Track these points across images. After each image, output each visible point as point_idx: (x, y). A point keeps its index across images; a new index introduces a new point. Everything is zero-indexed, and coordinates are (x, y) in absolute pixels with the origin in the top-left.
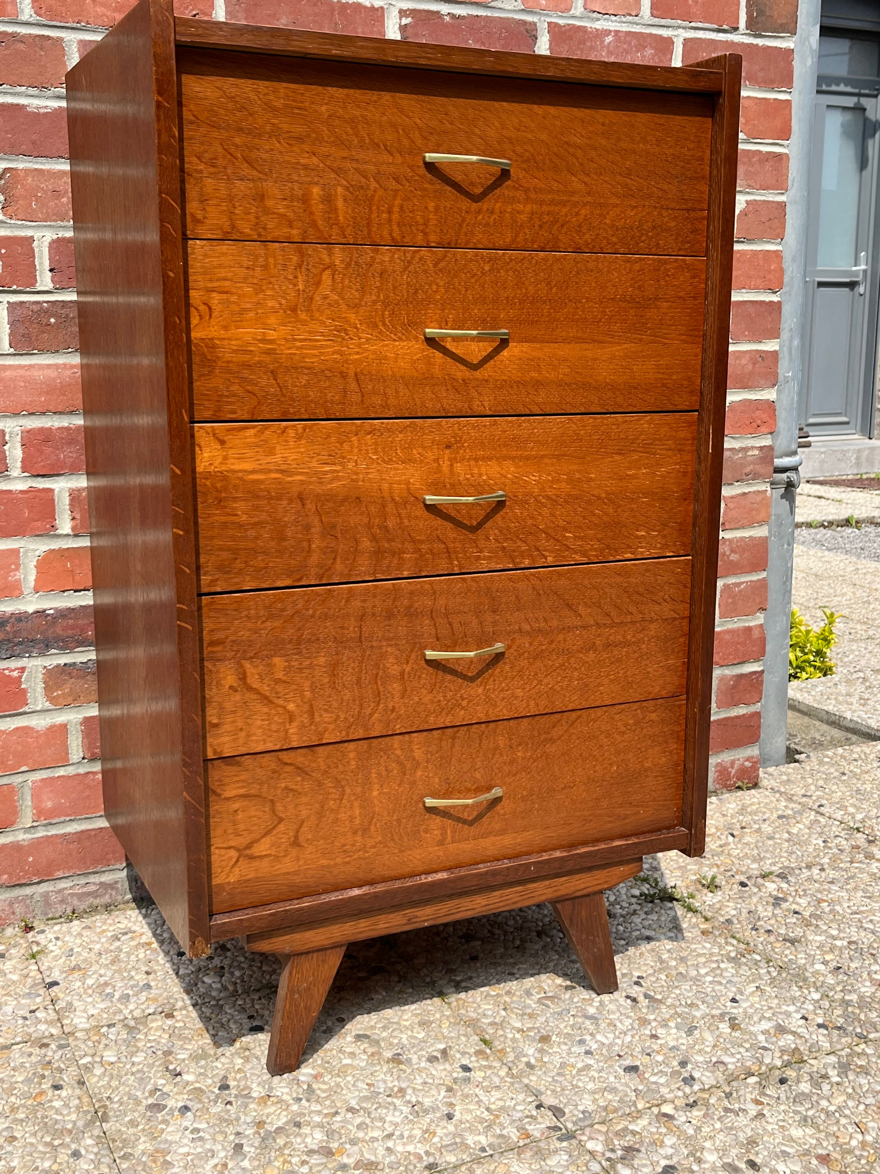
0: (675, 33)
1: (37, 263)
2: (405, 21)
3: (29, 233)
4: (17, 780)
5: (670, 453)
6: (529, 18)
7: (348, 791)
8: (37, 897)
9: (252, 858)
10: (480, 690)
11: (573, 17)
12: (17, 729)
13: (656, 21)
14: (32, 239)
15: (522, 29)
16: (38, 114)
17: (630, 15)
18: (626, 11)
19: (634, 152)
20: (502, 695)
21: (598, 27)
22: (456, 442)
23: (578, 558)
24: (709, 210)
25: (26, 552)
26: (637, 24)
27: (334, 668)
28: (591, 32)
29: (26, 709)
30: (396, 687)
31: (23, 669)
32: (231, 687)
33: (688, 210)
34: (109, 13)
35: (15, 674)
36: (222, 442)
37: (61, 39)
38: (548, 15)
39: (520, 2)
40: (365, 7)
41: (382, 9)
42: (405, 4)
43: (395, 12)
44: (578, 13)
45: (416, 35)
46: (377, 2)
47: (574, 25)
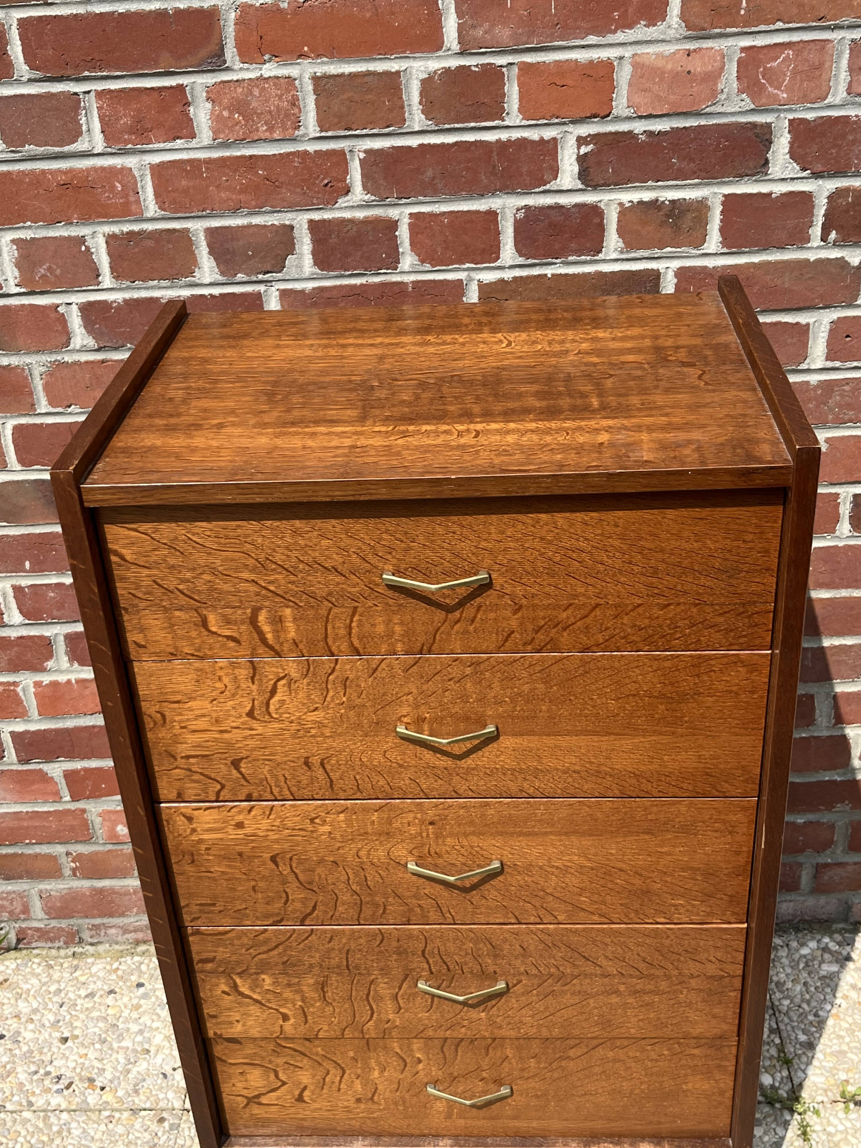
2: (584, 150)
5: (716, 834)
6: (761, 119)
7: (348, 1072)
9: (260, 1104)
10: (483, 1015)
11: (830, 107)
15: (750, 134)
19: (662, 551)
20: (508, 1020)
22: (441, 820)
23: (596, 918)
24: (776, 602)
27: (322, 987)
28: (856, 122)
30: (389, 1005)
32: (224, 992)
33: (744, 605)
34: (234, 197)
36: (190, 819)
37: (187, 230)
38: (790, 110)
39: (748, 100)
40: (533, 142)
41: (555, 139)
42: (585, 130)
43: (571, 142)
44: (838, 101)
45: (599, 163)
46: (548, 134)
47: (830, 117)
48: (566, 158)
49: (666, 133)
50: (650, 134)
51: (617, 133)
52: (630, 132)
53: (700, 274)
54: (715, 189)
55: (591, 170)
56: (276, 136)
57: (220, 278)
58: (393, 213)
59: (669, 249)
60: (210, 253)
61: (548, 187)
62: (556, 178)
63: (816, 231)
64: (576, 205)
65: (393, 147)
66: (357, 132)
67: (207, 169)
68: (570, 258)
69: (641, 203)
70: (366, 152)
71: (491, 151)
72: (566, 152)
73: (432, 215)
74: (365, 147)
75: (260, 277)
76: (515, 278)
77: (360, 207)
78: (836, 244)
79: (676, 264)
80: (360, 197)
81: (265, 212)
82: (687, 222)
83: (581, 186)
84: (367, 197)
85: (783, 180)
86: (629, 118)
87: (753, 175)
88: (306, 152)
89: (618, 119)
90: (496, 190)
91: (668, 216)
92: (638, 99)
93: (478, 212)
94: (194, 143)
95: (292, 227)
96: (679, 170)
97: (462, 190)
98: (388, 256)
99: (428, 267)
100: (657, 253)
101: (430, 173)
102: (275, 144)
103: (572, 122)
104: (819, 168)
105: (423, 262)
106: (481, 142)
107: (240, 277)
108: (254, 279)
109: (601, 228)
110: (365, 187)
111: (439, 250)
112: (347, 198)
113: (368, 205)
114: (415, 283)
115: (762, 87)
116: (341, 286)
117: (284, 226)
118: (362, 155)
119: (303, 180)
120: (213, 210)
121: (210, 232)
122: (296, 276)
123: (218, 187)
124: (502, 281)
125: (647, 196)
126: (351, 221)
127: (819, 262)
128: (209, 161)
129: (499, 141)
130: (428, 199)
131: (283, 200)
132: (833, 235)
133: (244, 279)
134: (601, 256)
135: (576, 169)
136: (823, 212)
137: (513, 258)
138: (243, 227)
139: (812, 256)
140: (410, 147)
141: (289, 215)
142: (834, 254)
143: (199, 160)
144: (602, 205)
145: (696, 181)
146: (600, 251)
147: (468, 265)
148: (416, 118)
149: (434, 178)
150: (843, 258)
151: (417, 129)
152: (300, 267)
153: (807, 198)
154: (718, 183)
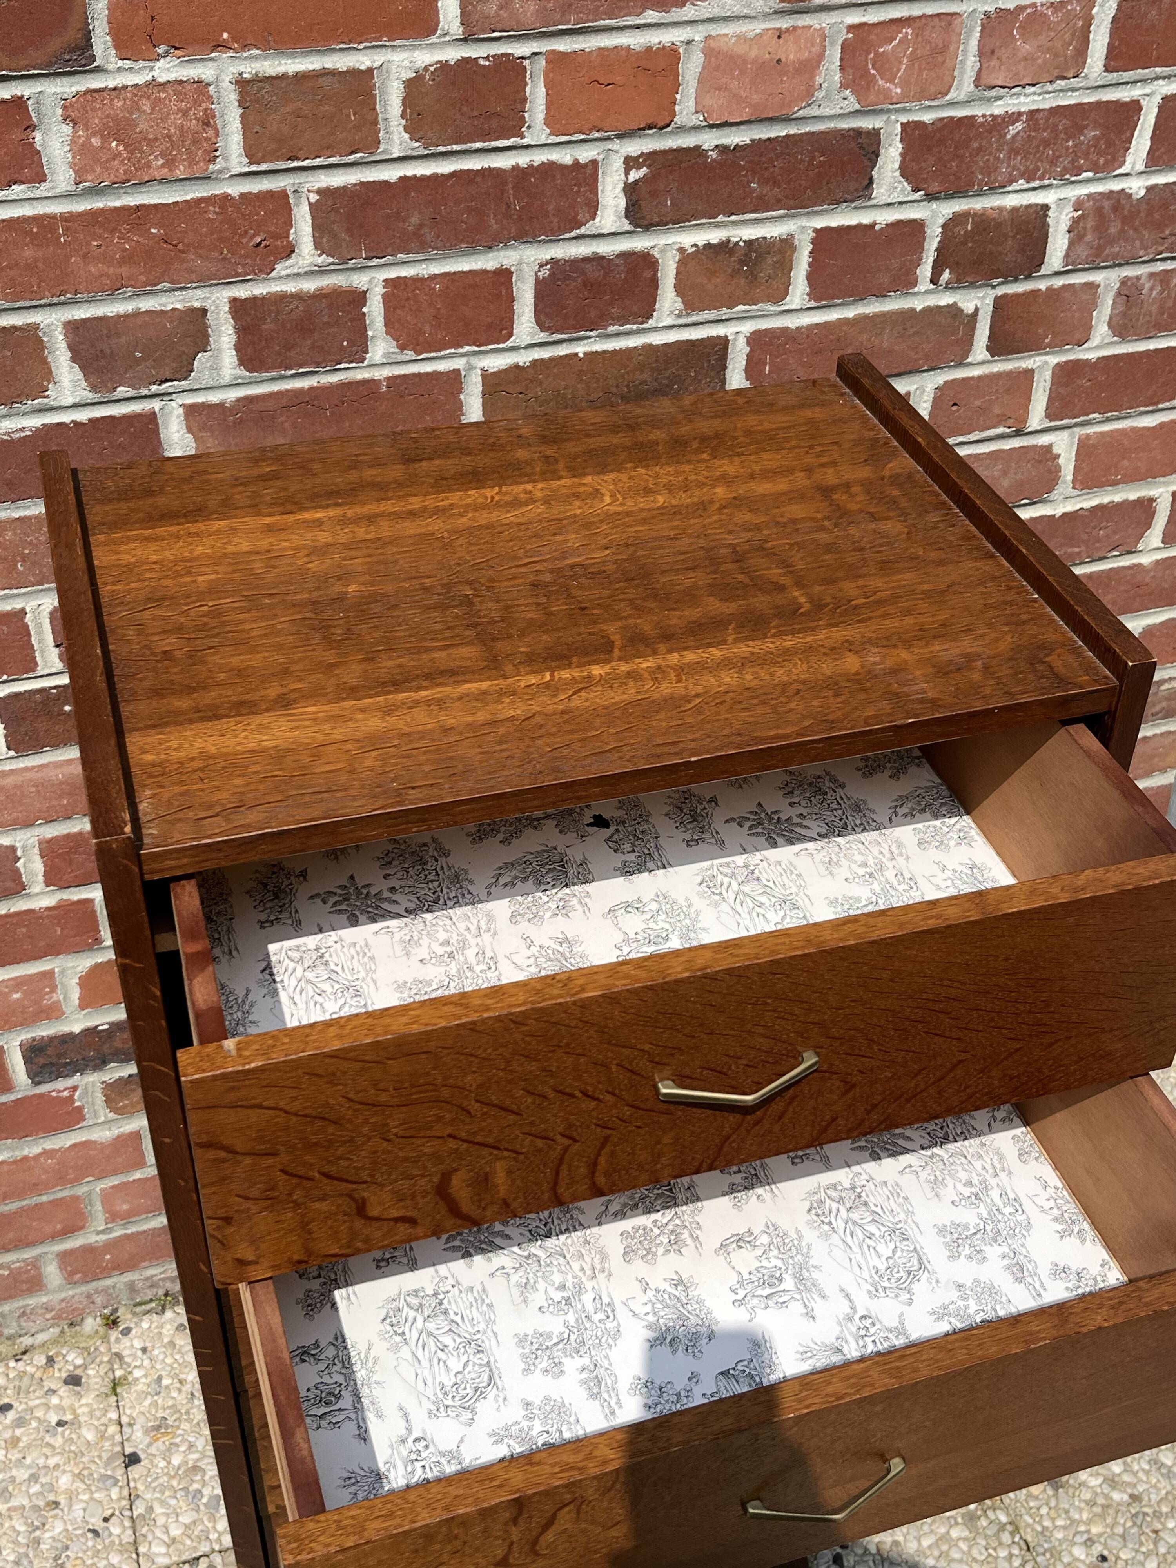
0: (1147, 90)
1: (34, 641)
2: (634, 175)
3: (18, 605)
4: (81, 1191)
6: (867, 123)
8: (120, 1286)
11: (953, 104)
12: (74, 1146)
13: (1114, 77)
14: (23, 612)
15: (852, 145)
16: (12, 441)
17: (1064, 78)
18: (1056, 73)
21: (997, 112)
25: (63, 972)
26: (1074, 90)
28: (982, 124)
29: (84, 1123)
31: (74, 1089)
34: (111, 270)
35: (66, 1094)
37: (35, 327)
38: (904, 110)
39: (852, 99)
40: (563, 167)
41: (594, 163)
42: (635, 147)
43: (618, 164)
44: (962, 97)
45: (654, 194)
46: (585, 154)
47: (952, 118)
48: (609, 187)
49: (744, 147)
50: (723, 149)
51: (679, 150)
52: (697, 148)
53: (779, 338)
54: (804, 222)
55: (643, 203)
56: (179, 174)
57: (90, 396)
58: (360, 280)
59: (741, 307)
60: (74, 359)
61: (582, 231)
62: (593, 218)
63: (925, 270)
64: (622, 255)
65: (362, 184)
66: (306, 163)
67: (66, 229)
68: (611, 329)
69: (708, 246)
70: (319, 192)
71: (505, 183)
72: (608, 180)
73: (417, 281)
74: (317, 186)
75: (154, 388)
76: (534, 362)
77: (309, 274)
78: (948, 287)
79: (748, 327)
80: (309, 260)
81: (161, 291)
82: (767, 268)
83: (628, 227)
84: (323, 259)
85: (889, 205)
86: (696, 128)
87: (852, 201)
88: (226, 197)
89: (682, 129)
90: (509, 240)
91: (742, 262)
92: (710, 101)
93: (484, 272)
94: (42, 190)
95: (204, 311)
96: (761, 198)
97: (462, 241)
98: (351, 343)
99: (410, 355)
100: (725, 312)
101: (415, 220)
102: (176, 186)
103: (618, 137)
104: (935, 187)
105: (402, 348)
106: (490, 170)
107: (122, 391)
108: (144, 392)
109: (654, 283)
110: (317, 244)
111: (427, 328)
112: (290, 262)
113: (322, 271)
114: (392, 381)
115: (872, 80)
116: (280, 393)
117: (192, 310)
118: (314, 198)
119: (222, 240)
120: (76, 293)
121: (73, 328)
122: (211, 383)
123: (85, 256)
124: (516, 366)
125: (715, 236)
126: (298, 296)
127: (928, 310)
128: (69, 218)
129: (516, 168)
130: (412, 257)
131: (190, 271)
132: (946, 275)
133: (129, 395)
134: (652, 323)
135: (622, 203)
136: (935, 245)
137: (532, 335)
138: (127, 316)
139: (919, 304)
140: (386, 183)
141: (199, 293)
142: (945, 299)
143: (53, 217)
144: (656, 253)
145: (781, 212)
146: (651, 316)
147: (467, 348)
148: (395, 137)
149: (421, 226)
150: (955, 304)
151: (395, 155)
152: (216, 368)
153: (917, 228)
154: (808, 213)
